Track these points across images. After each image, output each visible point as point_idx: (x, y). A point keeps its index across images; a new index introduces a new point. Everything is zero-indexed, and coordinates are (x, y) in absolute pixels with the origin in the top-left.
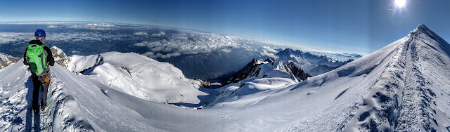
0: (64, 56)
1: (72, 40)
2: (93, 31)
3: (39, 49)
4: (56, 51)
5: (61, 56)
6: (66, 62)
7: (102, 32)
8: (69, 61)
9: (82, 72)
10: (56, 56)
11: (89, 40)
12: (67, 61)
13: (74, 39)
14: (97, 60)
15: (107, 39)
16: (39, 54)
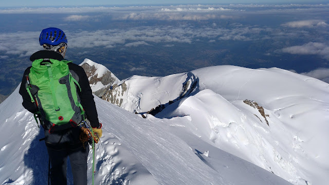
0: (112, 81)
1: (122, 45)
2: (174, 24)
3: (58, 69)
4: (94, 69)
5: (105, 80)
6: (117, 92)
7: (195, 24)
8: (125, 89)
9: (154, 112)
10: (96, 80)
11: (163, 43)
12: (120, 89)
13: (128, 41)
14: (185, 85)
15: (207, 39)
16: (60, 76)
